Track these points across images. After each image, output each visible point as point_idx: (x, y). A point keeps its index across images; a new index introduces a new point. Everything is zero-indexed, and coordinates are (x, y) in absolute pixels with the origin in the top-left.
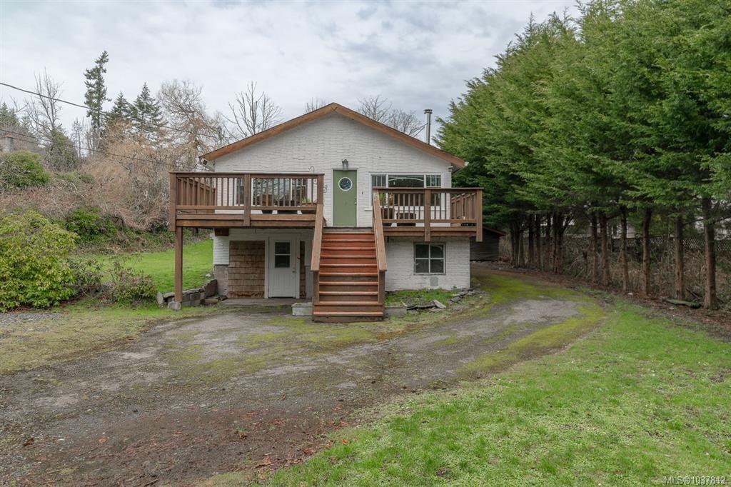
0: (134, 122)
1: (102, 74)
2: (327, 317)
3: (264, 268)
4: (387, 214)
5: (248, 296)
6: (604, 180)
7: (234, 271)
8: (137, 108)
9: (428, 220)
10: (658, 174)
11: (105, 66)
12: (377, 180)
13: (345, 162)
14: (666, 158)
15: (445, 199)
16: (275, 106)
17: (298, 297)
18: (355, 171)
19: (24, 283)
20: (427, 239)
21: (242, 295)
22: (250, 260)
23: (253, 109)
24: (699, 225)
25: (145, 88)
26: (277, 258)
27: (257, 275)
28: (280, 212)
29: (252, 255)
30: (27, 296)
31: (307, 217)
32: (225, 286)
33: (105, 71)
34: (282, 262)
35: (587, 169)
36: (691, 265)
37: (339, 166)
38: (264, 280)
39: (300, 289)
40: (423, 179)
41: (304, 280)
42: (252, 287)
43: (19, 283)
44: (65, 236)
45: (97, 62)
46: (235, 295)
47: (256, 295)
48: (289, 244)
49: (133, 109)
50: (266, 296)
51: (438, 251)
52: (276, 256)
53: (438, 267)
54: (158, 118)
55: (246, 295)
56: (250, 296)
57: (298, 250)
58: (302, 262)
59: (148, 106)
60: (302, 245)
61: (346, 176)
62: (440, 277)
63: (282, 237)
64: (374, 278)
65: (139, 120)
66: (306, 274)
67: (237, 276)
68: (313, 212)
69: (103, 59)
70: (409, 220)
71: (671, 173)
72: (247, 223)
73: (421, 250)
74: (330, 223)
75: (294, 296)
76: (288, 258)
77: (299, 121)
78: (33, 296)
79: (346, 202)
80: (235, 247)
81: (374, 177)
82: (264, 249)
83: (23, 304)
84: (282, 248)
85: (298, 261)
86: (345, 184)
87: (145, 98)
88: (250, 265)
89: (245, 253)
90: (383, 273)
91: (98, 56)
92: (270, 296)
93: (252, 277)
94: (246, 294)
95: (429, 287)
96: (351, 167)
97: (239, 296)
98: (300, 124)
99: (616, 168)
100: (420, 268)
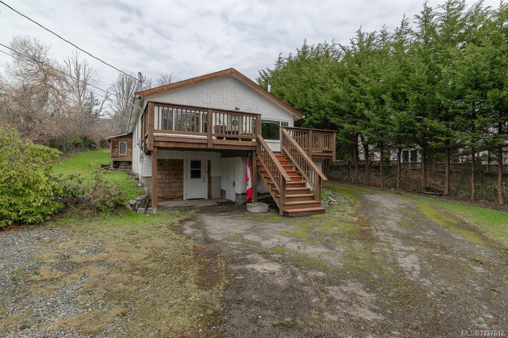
2: (296, 213)
3: (183, 178)
5: (171, 199)
7: (160, 181)
17: (206, 198)
19: (14, 201)
21: (167, 199)
22: (173, 173)
23: (77, 69)
26: (192, 172)
27: (178, 184)
28: (227, 138)
29: (174, 170)
30: (20, 214)
31: (249, 143)
34: (196, 174)
38: (183, 187)
39: (208, 193)
40: (279, 123)
41: (211, 186)
42: (174, 192)
43: (9, 200)
44: (48, 152)
46: (162, 198)
47: (177, 198)
48: (200, 162)
50: (185, 198)
52: (191, 170)
55: (170, 199)
56: (173, 199)
57: (207, 167)
58: (209, 174)
60: (209, 162)
63: (196, 157)
66: (212, 182)
67: (163, 185)
75: (204, 198)
76: (199, 172)
77: (210, 77)
78: (27, 213)
82: (183, 165)
83: (15, 222)
84: (196, 164)
85: (207, 174)
88: (172, 177)
89: (168, 168)
92: (188, 199)
93: (174, 185)
94: (169, 197)
97: (165, 199)
98: (210, 78)
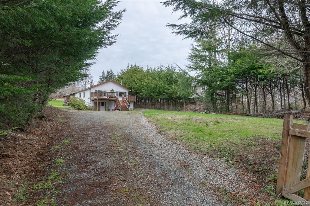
3: (100, 106)
6: (151, 95)
10: (156, 95)
14: (157, 94)
15: (127, 96)
24: (159, 101)
26: (102, 105)
27: (98, 107)
28: (111, 97)
35: (149, 94)
36: (159, 105)
37: (112, 90)
38: (100, 108)
40: (124, 92)
41: (106, 108)
57: (105, 103)
63: (103, 102)
71: (158, 95)
80: (95, 103)
81: (117, 92)
85: (105, 105)
98: (106, 83)
99: (153, 94)
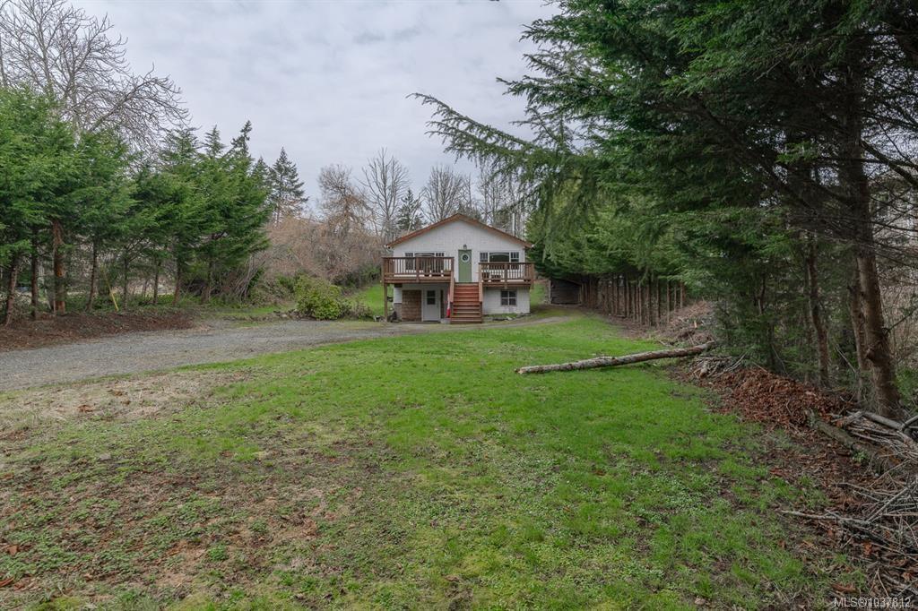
0: (274, 184)
1: (247, 142)
2: (457, 322)
3: (421, 305)
4: (485, 276)
7: (405, 306)
8: (276, 171)
9: (506, 278)
11: (248, 135)
12: (483, 255)
13: (465, 246)
16: (403, 168)
17: (440, 319)
18: (470, 250)
20: (506, 288)
21: (409, 320)
22: (414, 300)
23: (384, 173)
25: (283, 153)
26: (428, 300)
27: (417, 309)
29: (415, 298)
31: (446, 278)
32: (401, 315)
33: (248, 139)
34: (431, 301)
37: (462, 248)
39: (441, 315)
40: (509, 254)
41: (443, 311)
42: (415, 315)
45: (242, 131)
46: (406, 319)
47: (417, 319)
48: (435, 291)
49: (272, 172)
50: (423, 320)
51: (513, 294)
52: (428, 298)
53: (513, 302)
54: (295, 179)
55: (412, 320)
56: (414, 320)
57: (440, 295)
58: (442, 301)
59: (286, 169)
60: (442, 292)
61: (465, 254)
62: (514, 308)
63: (432, 288)
64: (478, 306)
65: (277, 181)
66: (444, 307)
67: (407, 309)
68: (449, 275)
69: (247, 129)
70: (497, 279)
72: (418, 281)
73: (504, 294)
74: (457, 281)
75: (437, 319)
76: (434, 299)
79: (465, 269)
80: (405, 293)
81: (481, 254)
82: (422, 294)
84: (431, 294)
85: (440, 301)
86: (465, 258)
87: (284, 162)
88: (414, 303)
89: (410, 297)
90: (481, 303)
91: (243, 127)
93: (415, 310)
95: (508, 312)
96: (468, 248)
98: (440, 225)
100: (504, 303)
